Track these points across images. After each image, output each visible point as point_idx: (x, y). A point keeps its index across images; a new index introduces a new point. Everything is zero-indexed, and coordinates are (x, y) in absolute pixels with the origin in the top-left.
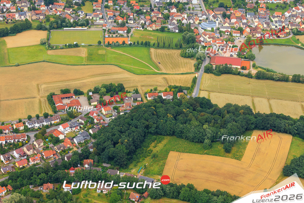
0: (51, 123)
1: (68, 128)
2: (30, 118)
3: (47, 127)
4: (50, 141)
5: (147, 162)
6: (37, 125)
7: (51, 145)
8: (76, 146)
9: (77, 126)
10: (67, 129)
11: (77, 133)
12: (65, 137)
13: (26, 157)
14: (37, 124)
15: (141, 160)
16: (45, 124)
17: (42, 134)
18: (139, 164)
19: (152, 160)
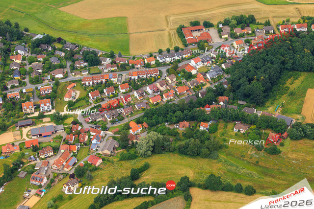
0: (182, 57)
1: (200, 62)
2: (160, 52)
3: (179, 61)
4: (183, 76)
5: (284, 99)
6: (168, 60)
7: (184, 81)
8: (209, 82)
9: (209, 60)
10: (198, 64)
11: (209, 68)
12: (197, 72)
13: (159, 93)
14: (168, 58)
15: (277, 98)
16: (176, 58)
17: (174, 69)
18: (276, 102)
19: (289, 98)
